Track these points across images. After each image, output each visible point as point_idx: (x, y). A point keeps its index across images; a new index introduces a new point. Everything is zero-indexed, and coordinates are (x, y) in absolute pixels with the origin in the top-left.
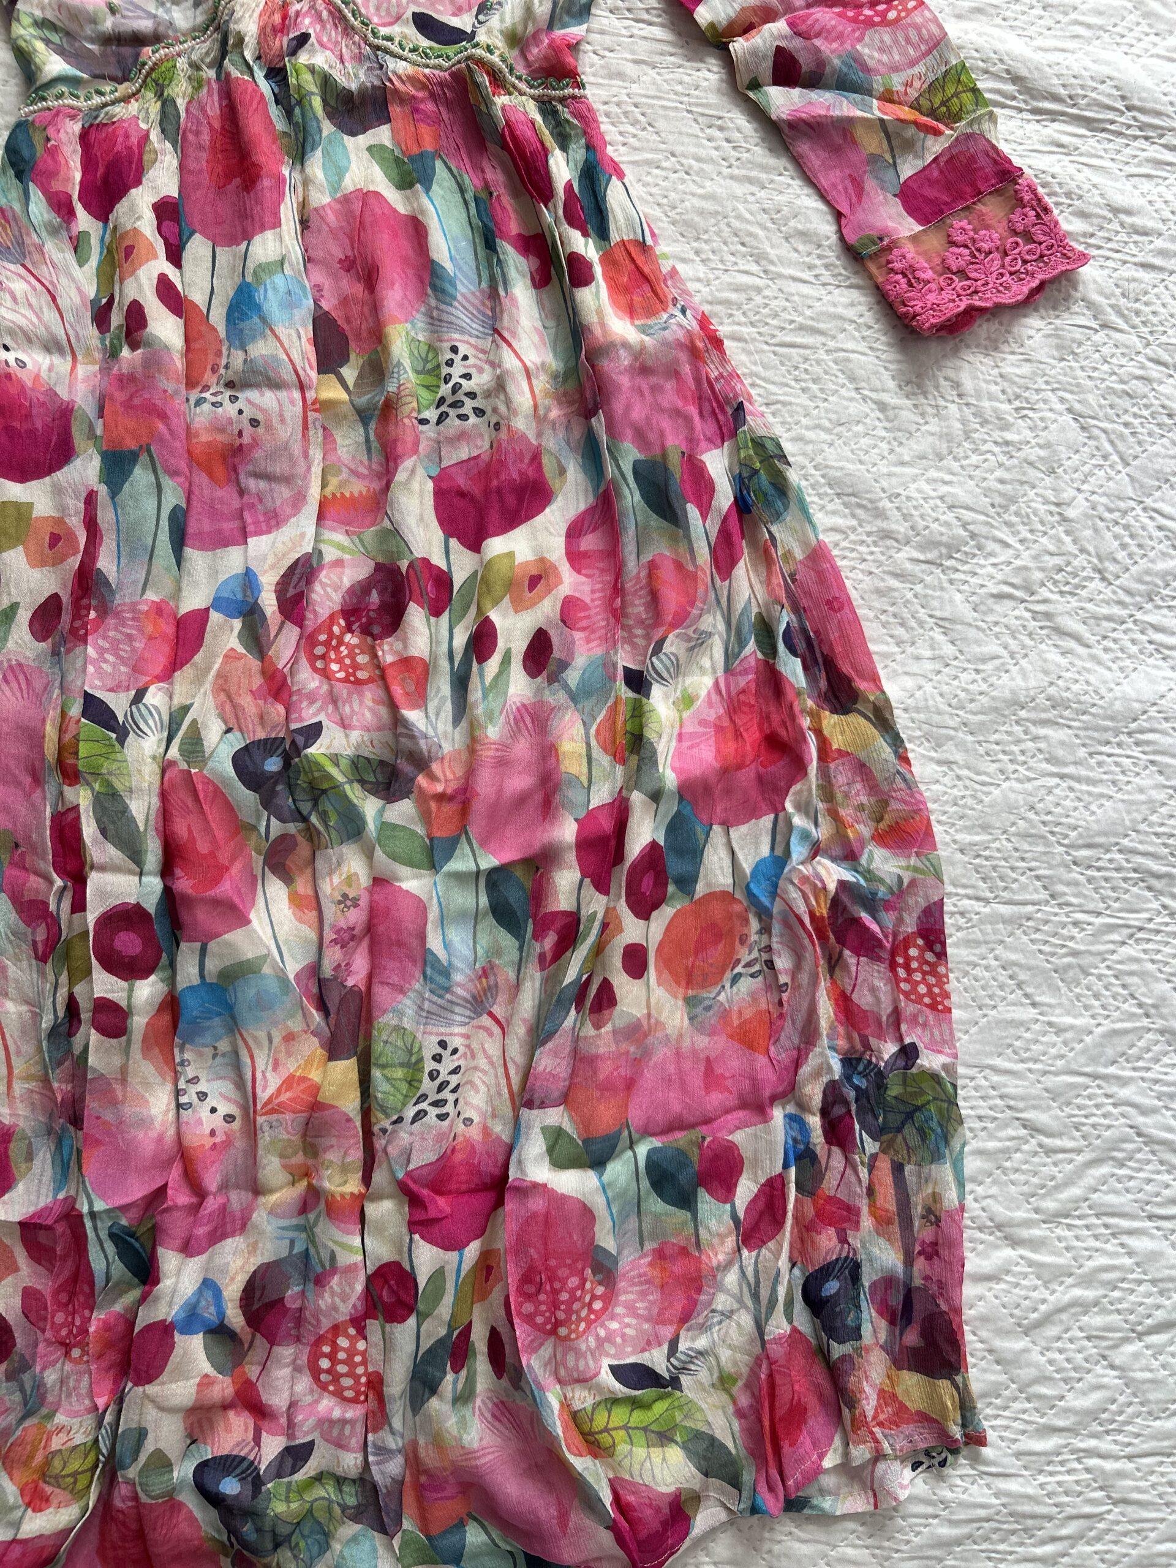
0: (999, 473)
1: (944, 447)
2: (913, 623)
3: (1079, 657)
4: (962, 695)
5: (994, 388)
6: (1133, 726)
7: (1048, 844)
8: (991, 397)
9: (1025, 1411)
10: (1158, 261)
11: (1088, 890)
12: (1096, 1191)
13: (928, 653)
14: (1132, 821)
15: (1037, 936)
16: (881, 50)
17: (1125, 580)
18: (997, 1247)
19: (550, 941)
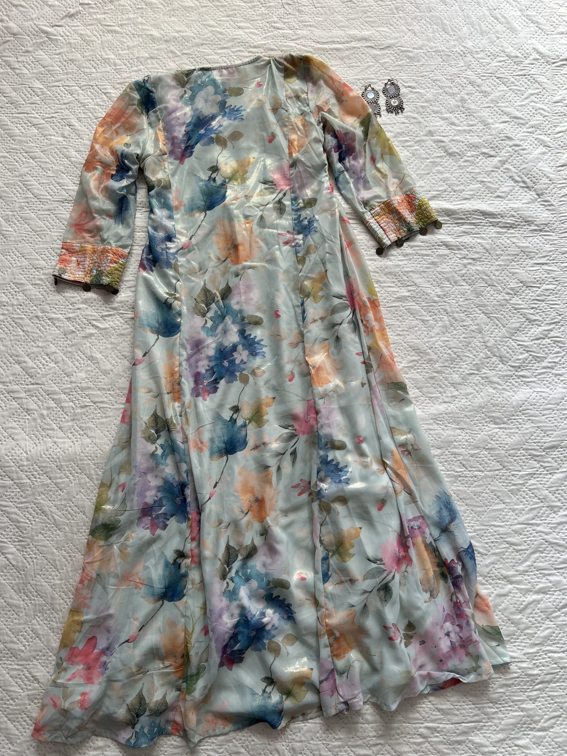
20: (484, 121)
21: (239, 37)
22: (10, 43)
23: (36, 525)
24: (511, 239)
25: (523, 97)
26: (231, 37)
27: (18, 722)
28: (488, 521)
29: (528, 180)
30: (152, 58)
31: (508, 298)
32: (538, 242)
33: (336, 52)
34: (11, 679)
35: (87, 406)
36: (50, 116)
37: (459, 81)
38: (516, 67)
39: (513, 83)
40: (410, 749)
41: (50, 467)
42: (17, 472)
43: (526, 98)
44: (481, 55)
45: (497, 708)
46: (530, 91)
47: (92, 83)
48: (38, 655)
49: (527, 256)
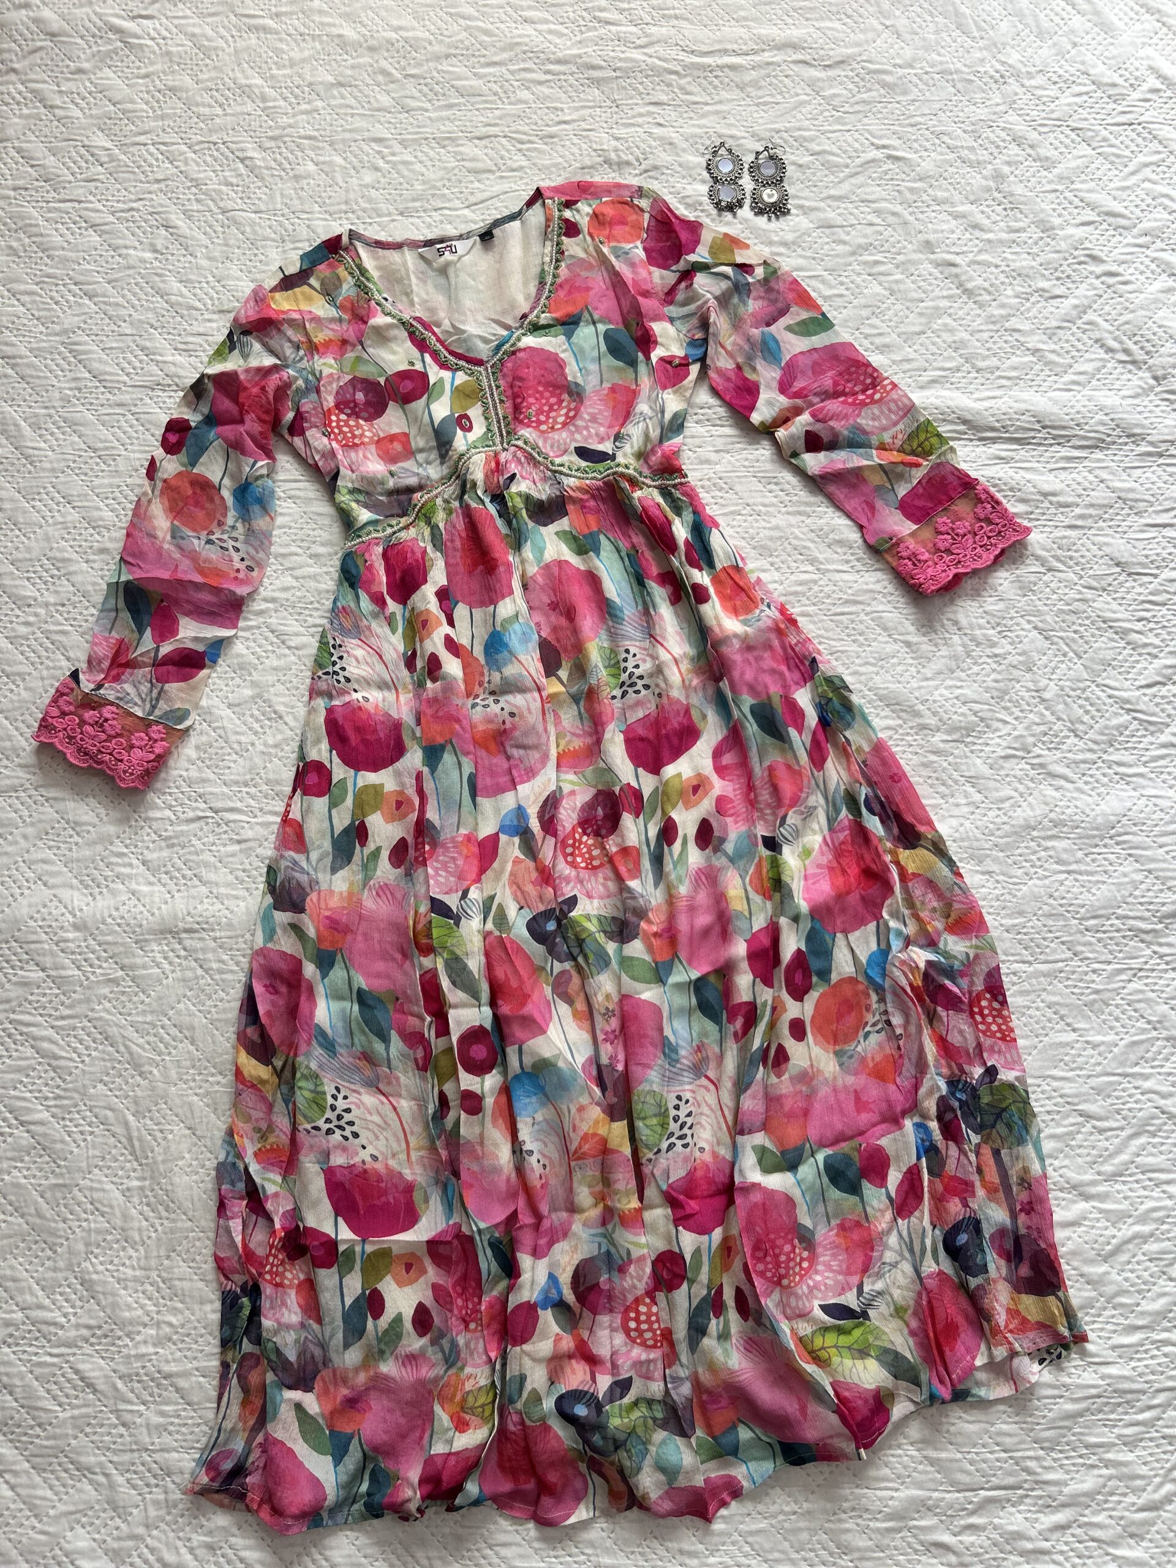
0: (993, 676)
1: (953, 665)
2: (950, 782)
3: (1068, 790)
4: (991, 826)
5: (982, 621)
6: (1112, 832)
7: (1066, 919)
8: (981, 627)
9: (1113, 1317)
10: (1079, 523)
11: (1099, 947)
12: (1138, 1155)
13: (964, 801)
14: (1123, 896)
15: (1069, 983)
16: (873, 419)
17: (1092, 735)
18: (1075, 1202)
19: (739, 1022)
20: (1042, 221)
21: (526, 40)
22: (42, 54)
23: (91, 1065)
24: (1097, 472)
25: (1126, 170)
26: (508, 41)
27: (52, 1472)
28: (1040, 1068)
29: (1134, 348)
30: (341, 85)
31: (1089, 596)
32: (1155, 479)
33: (731, 74)
34: (36, 1383)
35: (200, 818)
36: (126, 207)
37: (991, 135)
38: (1112, 106)
39: (1105, 140)
40: (870, 1543)
41: (123, 944)
42: (52, 954)
43: (1133, 173)
44: (1039, 80)
45: (1055, 1460)
46: (1142, 159)
47: (214, 138)
48: (93, 1335)
49: (1131, 508)
